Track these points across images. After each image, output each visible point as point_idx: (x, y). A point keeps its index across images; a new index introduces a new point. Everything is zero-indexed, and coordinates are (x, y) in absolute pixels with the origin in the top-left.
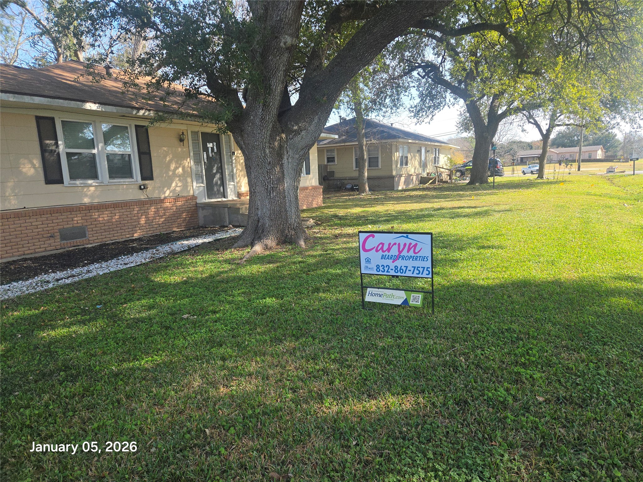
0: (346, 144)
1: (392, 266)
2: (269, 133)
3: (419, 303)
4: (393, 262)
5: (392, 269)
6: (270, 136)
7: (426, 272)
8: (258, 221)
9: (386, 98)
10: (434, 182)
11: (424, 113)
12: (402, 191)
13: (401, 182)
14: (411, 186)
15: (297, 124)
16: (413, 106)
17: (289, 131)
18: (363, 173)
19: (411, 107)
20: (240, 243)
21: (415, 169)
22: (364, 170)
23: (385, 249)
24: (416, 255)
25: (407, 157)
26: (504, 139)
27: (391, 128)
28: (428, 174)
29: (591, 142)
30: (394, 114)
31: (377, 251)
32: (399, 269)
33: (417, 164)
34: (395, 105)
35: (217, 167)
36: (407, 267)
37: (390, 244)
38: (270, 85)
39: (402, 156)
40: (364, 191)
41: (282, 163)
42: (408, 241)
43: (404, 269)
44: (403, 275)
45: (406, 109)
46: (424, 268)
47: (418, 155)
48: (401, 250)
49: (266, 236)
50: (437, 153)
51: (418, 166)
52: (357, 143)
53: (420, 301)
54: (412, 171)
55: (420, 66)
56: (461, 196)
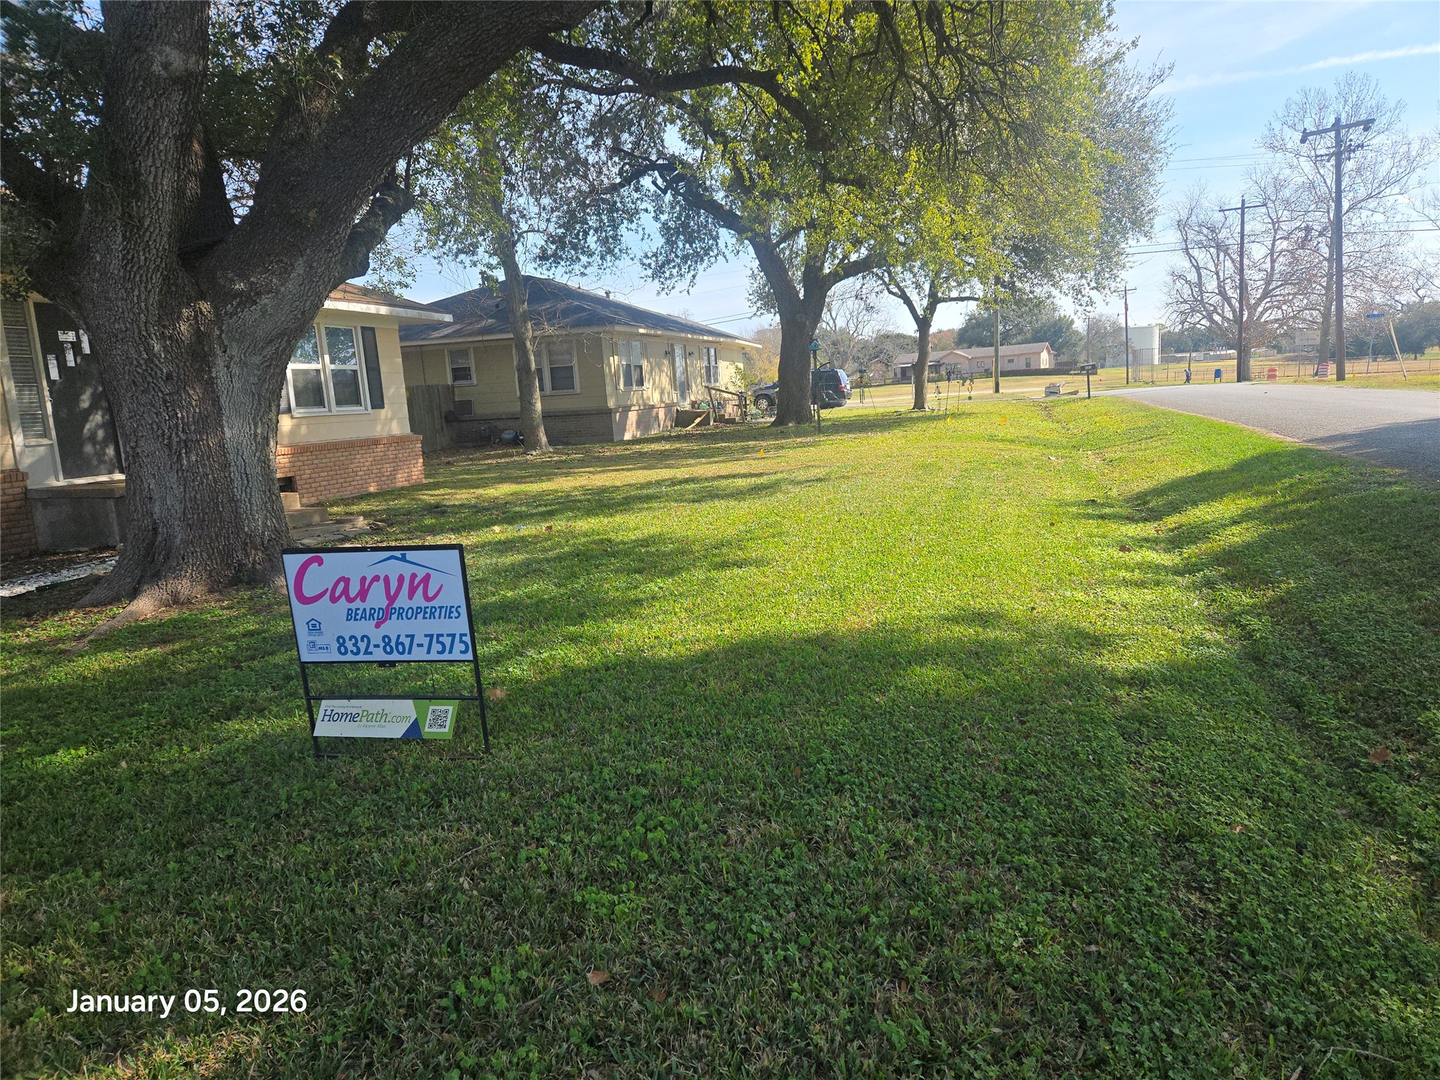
0: (486, 338)
1: (376, 636)
2: (154, 298)
3: (446, 730)
4: (378, 626)
5: (377, 646)
6: (161, 306)
7: (459, 647)
8: (155, 530)
9: (586, 234)
10: (705, 422)
11: (675, 271)
12: (629, 442)
13: (629, 422)
14: (654, 432)
15: (243, 277)
16: (650, 254)
17: (221, 297)
18: (532, 404)
19: (646, 256)
20: (99, 592)
21: (662, 393)
22: (532, 395)
23: (353, 593)
24: (430, 604)
25: (641, 367)
26: (866, 329)
27: (605, 303)
28: (693, 404)
29: (1029, 335)
30: (608, 271)
31: (334, 599)
32: (393, 644)
33: (665, 381)
34: (610, 251)
35: (93, 395)
36: (412, 637)
37: (363, 579)
38: (137, 174)
39: (628, 366)
40: (535, 444)
41: (211, 378)
42: (407, 570)
43: (407, 642)
44: (406, 657)
45: (636, 260)
46: (453, 636)
47: (666, 362)
48: (392, 592)
49: (176, 573)
50: (713, 359)
51: (668, 387)
52: (511, 336)
53: (448, 724)
54: (655, 398)
55: (653, 166)
56: (746, 450)
